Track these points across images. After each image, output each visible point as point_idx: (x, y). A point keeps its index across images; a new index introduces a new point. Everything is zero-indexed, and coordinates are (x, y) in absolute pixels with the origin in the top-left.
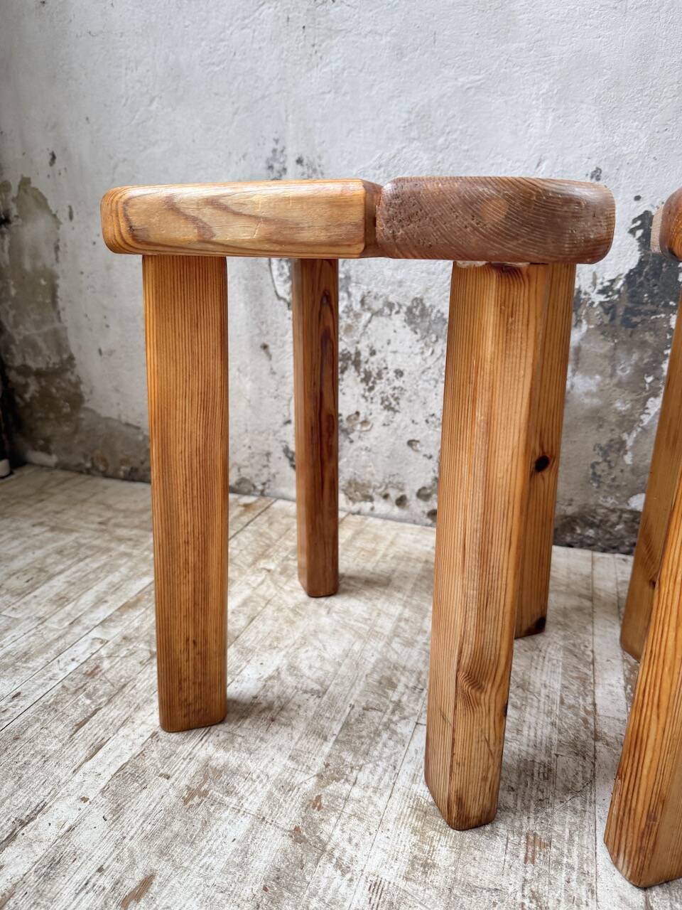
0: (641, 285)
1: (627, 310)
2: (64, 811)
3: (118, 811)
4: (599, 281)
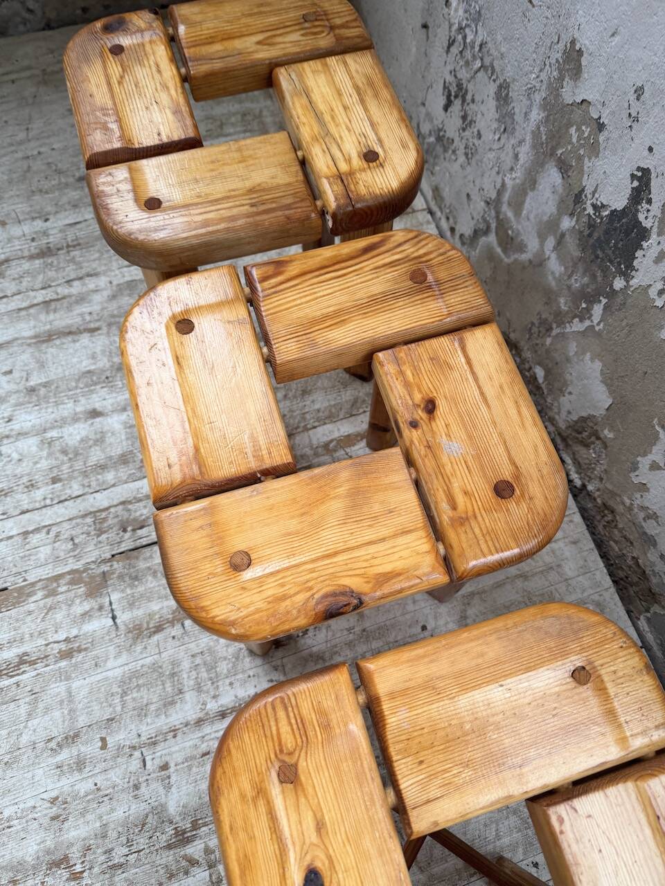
0: (615, 229)
1: (599, 238)
2: (102, 281)
3: (113, 297)
4: (597, 196)
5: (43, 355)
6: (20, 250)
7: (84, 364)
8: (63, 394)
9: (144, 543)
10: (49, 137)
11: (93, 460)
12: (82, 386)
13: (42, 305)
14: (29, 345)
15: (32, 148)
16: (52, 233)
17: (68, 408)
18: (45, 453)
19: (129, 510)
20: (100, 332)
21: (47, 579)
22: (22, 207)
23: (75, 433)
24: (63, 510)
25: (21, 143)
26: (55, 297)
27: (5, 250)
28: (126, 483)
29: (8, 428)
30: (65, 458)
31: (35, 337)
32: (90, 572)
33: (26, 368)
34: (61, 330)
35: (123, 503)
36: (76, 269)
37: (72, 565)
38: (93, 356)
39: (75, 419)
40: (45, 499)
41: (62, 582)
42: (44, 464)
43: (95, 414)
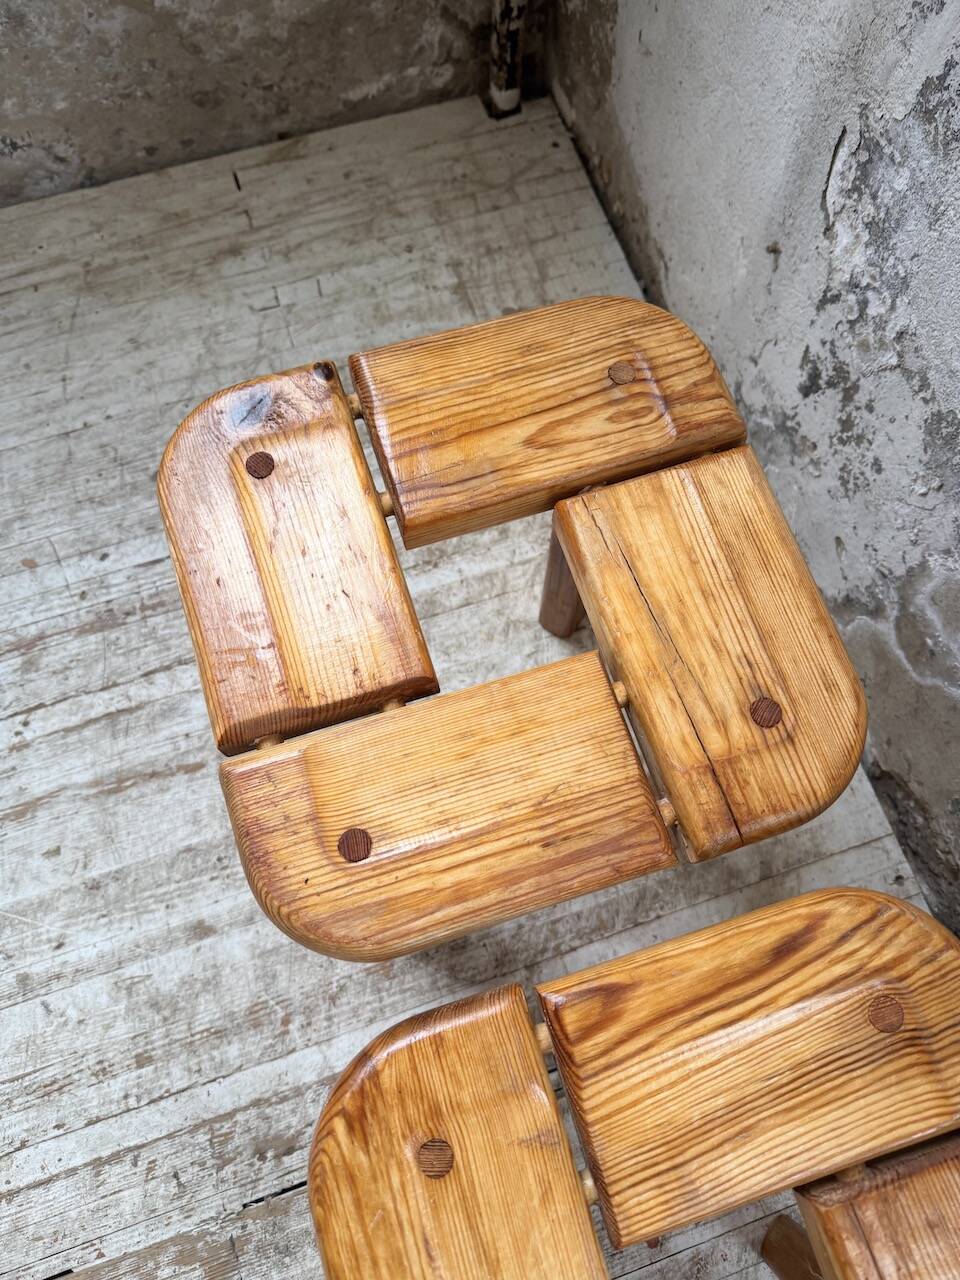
5: (110, 818)
6: (62, 615)
7: (180, 834)
8: (148, 893)
9: (296, 1182)
10: (100, 393)
11: (203, 1021)
12: (177, 877)
13: (103, 722)
14: (86, 799)
15: (72, 415)
16: (114, 582)
17: (156, 923)
18: (122, 1006)
19: (267, 1118)
20: (204, 771)
21: (137, 1254)
22: (61, 532)
23: (171, 969)
24: (158, 1117)
25: (54, 406)
26: (125, 704)
27: (38, 617)
28: (259, 1064)
29: (58, 960)
30: (157, 1018)
31: (96, 783)
32: (208, 1238)
33: (83, 844)
34: (139, 768)
35: (256, 1103)
36: (160, 651)
37: (180, 1226)
38: (195, 820)
39: (169, 942)
40: (126, 1097)
41: (163, 1259)
42: (122, 1030)
43: (201, 930)
